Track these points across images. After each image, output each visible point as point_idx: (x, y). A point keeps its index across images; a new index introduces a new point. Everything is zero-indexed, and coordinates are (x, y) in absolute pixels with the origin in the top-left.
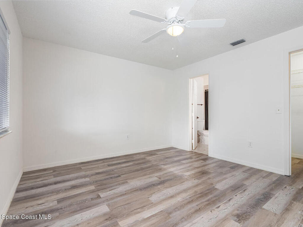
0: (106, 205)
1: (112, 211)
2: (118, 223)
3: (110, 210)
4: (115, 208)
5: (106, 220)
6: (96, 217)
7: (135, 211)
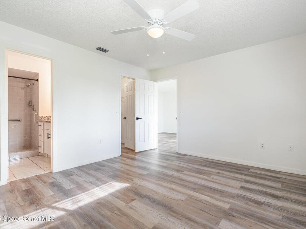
0: (219, 226)
1: (221, 217)
2: (229, 208)
3: (221, 220)
4: (216, 217)
5: (234, 216)
6: (240, 225)
7: (207, 203)
